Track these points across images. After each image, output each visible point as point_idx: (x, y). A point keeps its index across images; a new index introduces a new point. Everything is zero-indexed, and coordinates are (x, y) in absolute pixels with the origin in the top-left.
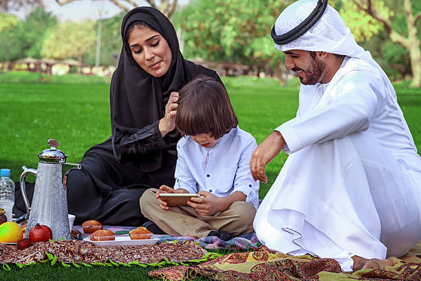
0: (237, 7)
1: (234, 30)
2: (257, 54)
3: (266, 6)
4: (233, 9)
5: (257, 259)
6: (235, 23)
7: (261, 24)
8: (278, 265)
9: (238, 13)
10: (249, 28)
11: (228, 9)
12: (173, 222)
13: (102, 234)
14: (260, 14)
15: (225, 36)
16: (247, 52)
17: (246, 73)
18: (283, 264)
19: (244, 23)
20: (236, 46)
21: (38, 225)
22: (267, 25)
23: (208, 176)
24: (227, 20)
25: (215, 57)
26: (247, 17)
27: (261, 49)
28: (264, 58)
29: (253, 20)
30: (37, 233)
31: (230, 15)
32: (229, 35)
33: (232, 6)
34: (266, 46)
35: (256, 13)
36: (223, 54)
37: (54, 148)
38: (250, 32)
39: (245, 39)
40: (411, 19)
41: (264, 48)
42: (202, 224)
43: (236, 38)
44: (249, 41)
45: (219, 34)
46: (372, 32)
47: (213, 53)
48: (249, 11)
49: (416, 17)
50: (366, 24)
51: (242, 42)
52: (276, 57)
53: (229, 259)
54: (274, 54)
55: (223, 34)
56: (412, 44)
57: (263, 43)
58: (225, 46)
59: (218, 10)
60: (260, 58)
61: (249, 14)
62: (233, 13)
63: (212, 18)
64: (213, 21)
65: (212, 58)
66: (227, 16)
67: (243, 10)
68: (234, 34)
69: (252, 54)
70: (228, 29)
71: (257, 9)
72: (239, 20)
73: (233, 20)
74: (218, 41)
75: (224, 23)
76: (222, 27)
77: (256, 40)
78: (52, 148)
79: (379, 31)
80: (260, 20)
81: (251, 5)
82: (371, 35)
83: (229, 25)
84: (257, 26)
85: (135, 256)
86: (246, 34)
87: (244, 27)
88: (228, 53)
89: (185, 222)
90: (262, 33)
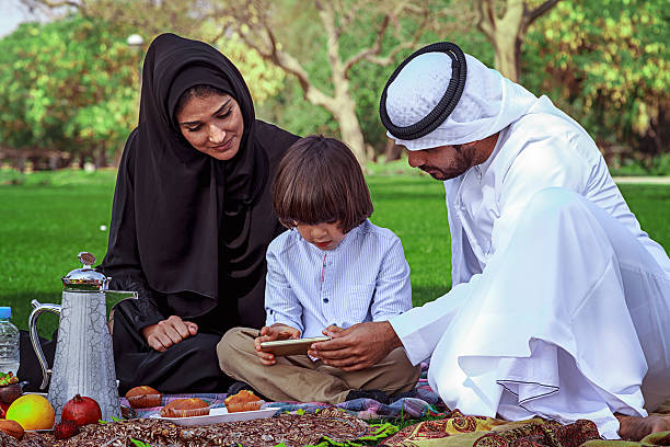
0: (48, 58)
1: (45, 95)
2: (85, 133)
3: (96, 56)
4: (43, 63)
5: (460, 430)
6: (48, 84)
7: (88, 85)
8: (518, 435)
9: (51, 69)
10: (69, 92)
11: (34, 63)
12: (284, 380)
13: (190, 406)
14: (86, 69)
15: (31, 107)
16: (69, 131)
17: (64, 164)
18: (528, 432)
19: (62, 84)
20: (50, 121)
21: (78, 396)
22: (98, 86)
23: (326, 301)
24: (35, 80)
25: (16, 140)
26: (64, 74)
27: (90, 125)
28: (97, 139)
29: (77, 78)
30: (78, 411)
31: (39, 73)
32: (38, 104)
33: (41, 57)
34: (100, 120)
35: (80, 67)
36: (30, 134)
37: (89, 267)
38: (71, 98)
39: (64, 109)
40: (340, 68)
41: (96, 123)
42: (332, 380)
43: (49, 108)
44: (71, 113)
45: (21, 102)
46: (266, 91)
47: (12, 134)
48: (69, 65)
49: (346, 65)
50: (257, 79)
51: (59, 115)
52: (115, 136)
53: (420, 431)
54: (112, 132)
55: (28, 102)
56: (342, 106)
57: (93, 115)
58: (33, 121)
59: (18, 65)
60: (90, 139)
61: (69, 71)
62: (42, 68)
63: (9, 78)
64: (11, 83)
65: (11, 142)
66: (33, 75)
67: (59, 63)
68: (46, 101)
69: (76, 133)
70: (36, 94)
71: (81, 61)
72: (53, 81)
73: (44, 79)
74: (21, 116)
75: (29, 84)
76: (25, 92)
77: (83, 112)
78: (85, 267)
79: (277, 89)
80: (87, 78)
81: (71, 55)
82: (264, 96)
83: (37, 88)
84: (82, 89)
85: (264, 437)
86: (65, 102)
87: (61, 90)
88: (37, 132)
89: (304, 379)
90: (91, 100)
